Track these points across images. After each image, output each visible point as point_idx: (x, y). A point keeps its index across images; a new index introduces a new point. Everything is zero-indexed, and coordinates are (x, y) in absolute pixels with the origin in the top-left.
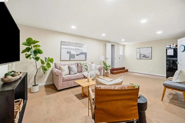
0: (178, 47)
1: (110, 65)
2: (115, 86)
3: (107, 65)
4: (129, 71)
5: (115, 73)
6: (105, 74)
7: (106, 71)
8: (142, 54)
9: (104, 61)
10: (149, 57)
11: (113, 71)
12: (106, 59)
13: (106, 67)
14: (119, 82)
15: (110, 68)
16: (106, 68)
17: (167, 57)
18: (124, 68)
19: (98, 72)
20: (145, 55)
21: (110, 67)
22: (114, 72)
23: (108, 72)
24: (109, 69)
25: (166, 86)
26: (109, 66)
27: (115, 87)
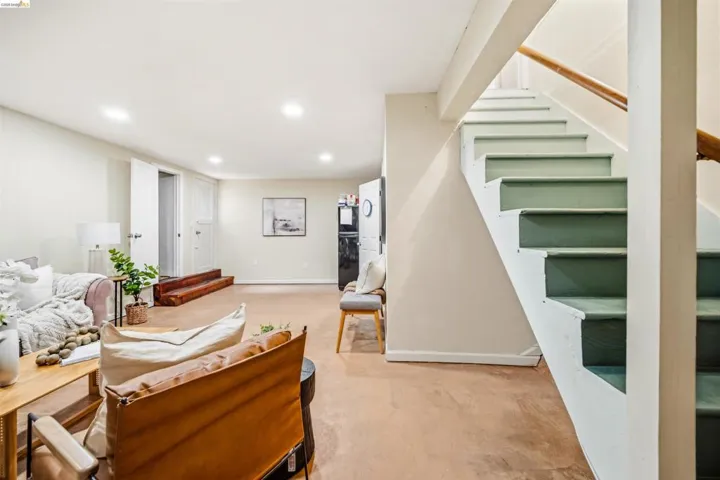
0: (360, 205)
1: (151, 268)
2: (218, 353)
3: (134, 267)
4: (235, 281)
5: (181, 298)
6: (124, 313)
7: (129, 300)
8: (279, 218)
9: (120, 250)
10: (298, 229)
11: (169, 294)
12: (132, 240)
13: (132, 276)
14: (231, 332)
15: (155, 281)
16: (129, 283)
17: (340, 230)
18: (217, 274)
19: (79, 311)
20: (289, 223)
21: (152, 277)
22: (176, 296)
23: (139, 301)
24: (147, 284)
25: (347, 309)
26: (149, 271)
27: (222, 357)
